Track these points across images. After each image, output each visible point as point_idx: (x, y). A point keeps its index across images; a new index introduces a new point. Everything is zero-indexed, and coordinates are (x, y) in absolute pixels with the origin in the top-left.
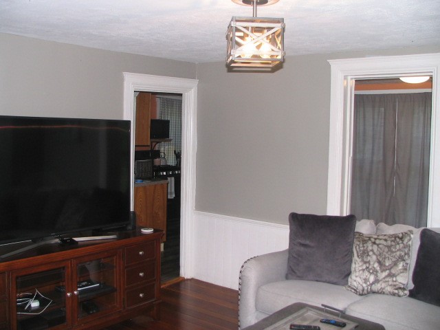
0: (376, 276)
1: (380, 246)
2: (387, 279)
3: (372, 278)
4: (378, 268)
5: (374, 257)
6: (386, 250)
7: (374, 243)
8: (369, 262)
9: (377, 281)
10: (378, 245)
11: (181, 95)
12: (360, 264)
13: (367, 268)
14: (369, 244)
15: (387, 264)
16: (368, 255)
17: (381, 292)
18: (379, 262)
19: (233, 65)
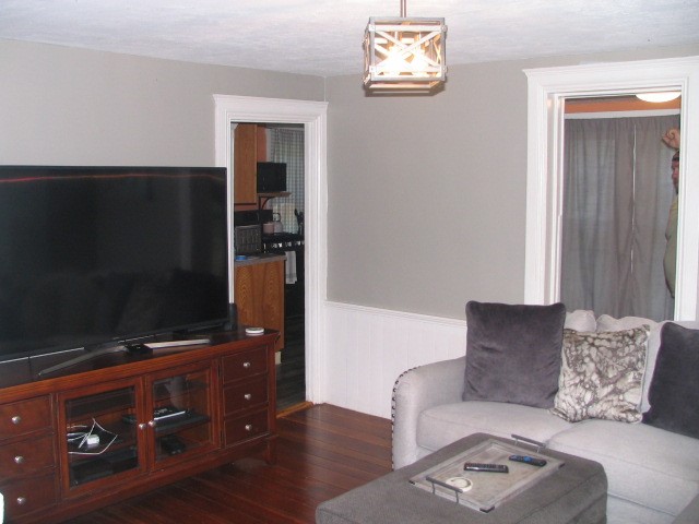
0: (595, 393)
1: (601, 349)
2: (610, 398)
3: (588, 397)
4: (598, 382)
5: (592, 366)
6: (610, 354)
7: (592, 345)
8: (584, 373)
9: (595, 401)
10: (597, 347)
11: (302, 126)
12: (572, 376)
13: (581, 381)
14: (585, 346)
15: (611, 376)
16: (583, 363)
17: (602, 417)
18: (599, 373)
19: (373, 86)
